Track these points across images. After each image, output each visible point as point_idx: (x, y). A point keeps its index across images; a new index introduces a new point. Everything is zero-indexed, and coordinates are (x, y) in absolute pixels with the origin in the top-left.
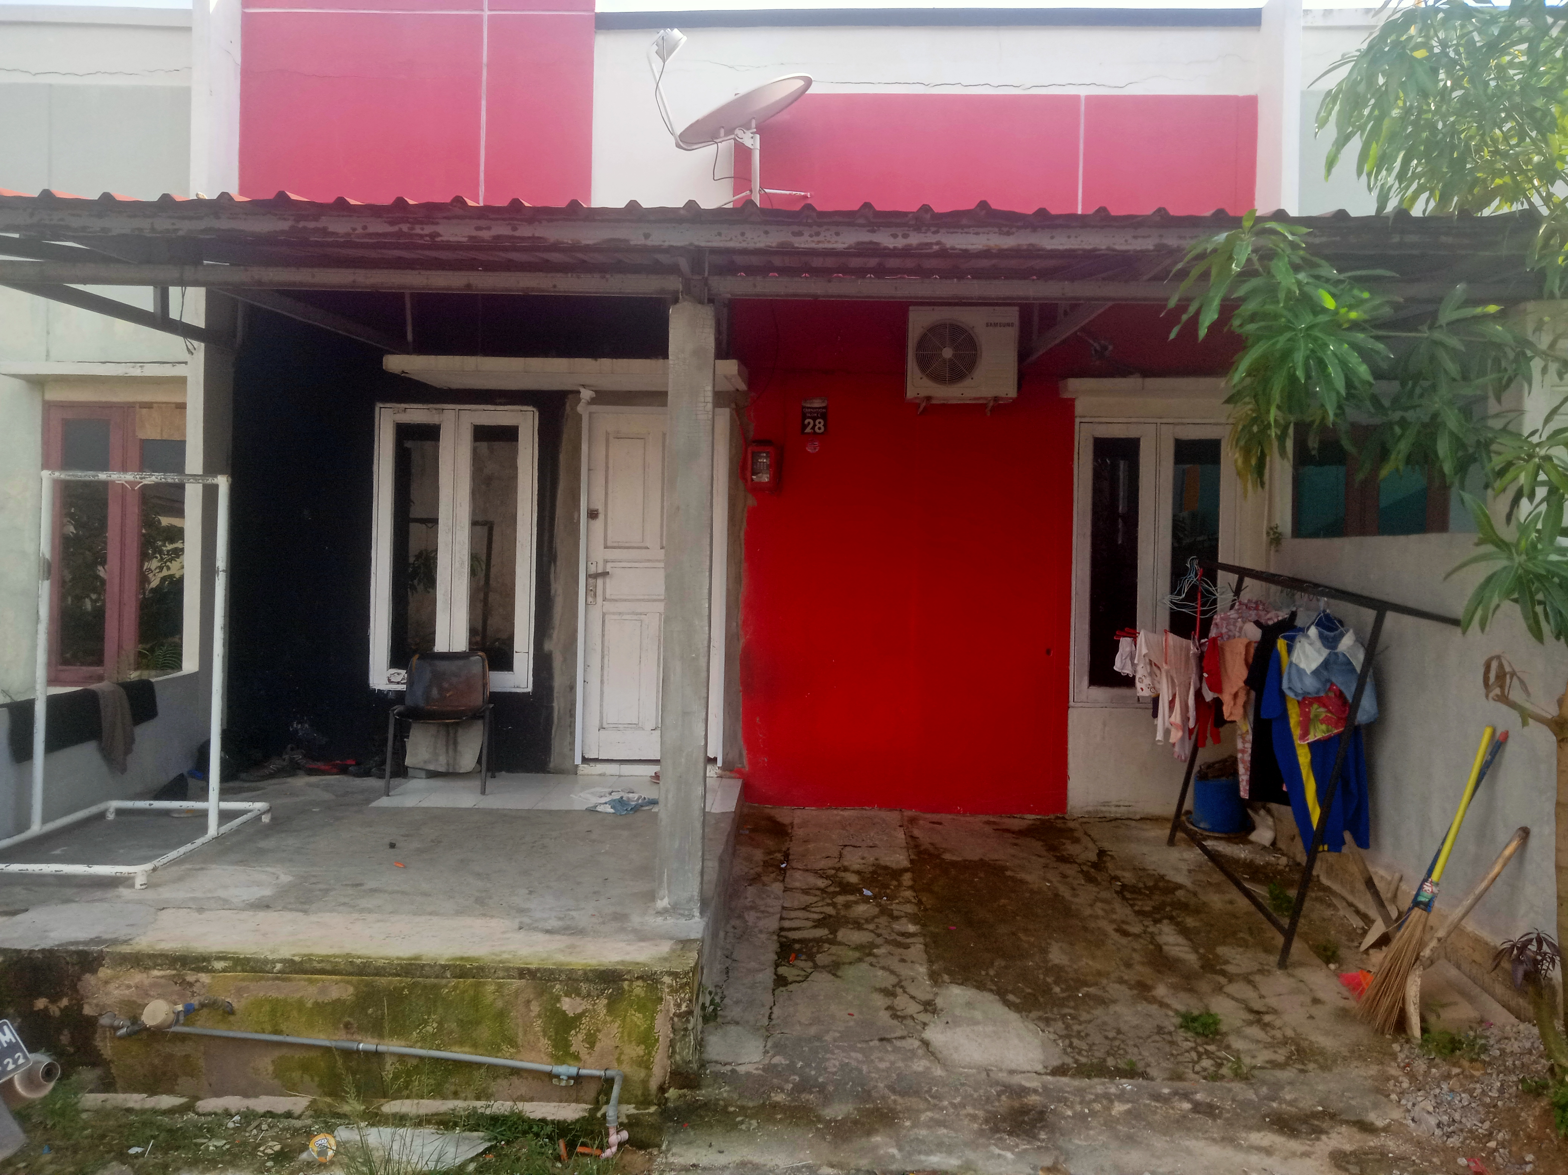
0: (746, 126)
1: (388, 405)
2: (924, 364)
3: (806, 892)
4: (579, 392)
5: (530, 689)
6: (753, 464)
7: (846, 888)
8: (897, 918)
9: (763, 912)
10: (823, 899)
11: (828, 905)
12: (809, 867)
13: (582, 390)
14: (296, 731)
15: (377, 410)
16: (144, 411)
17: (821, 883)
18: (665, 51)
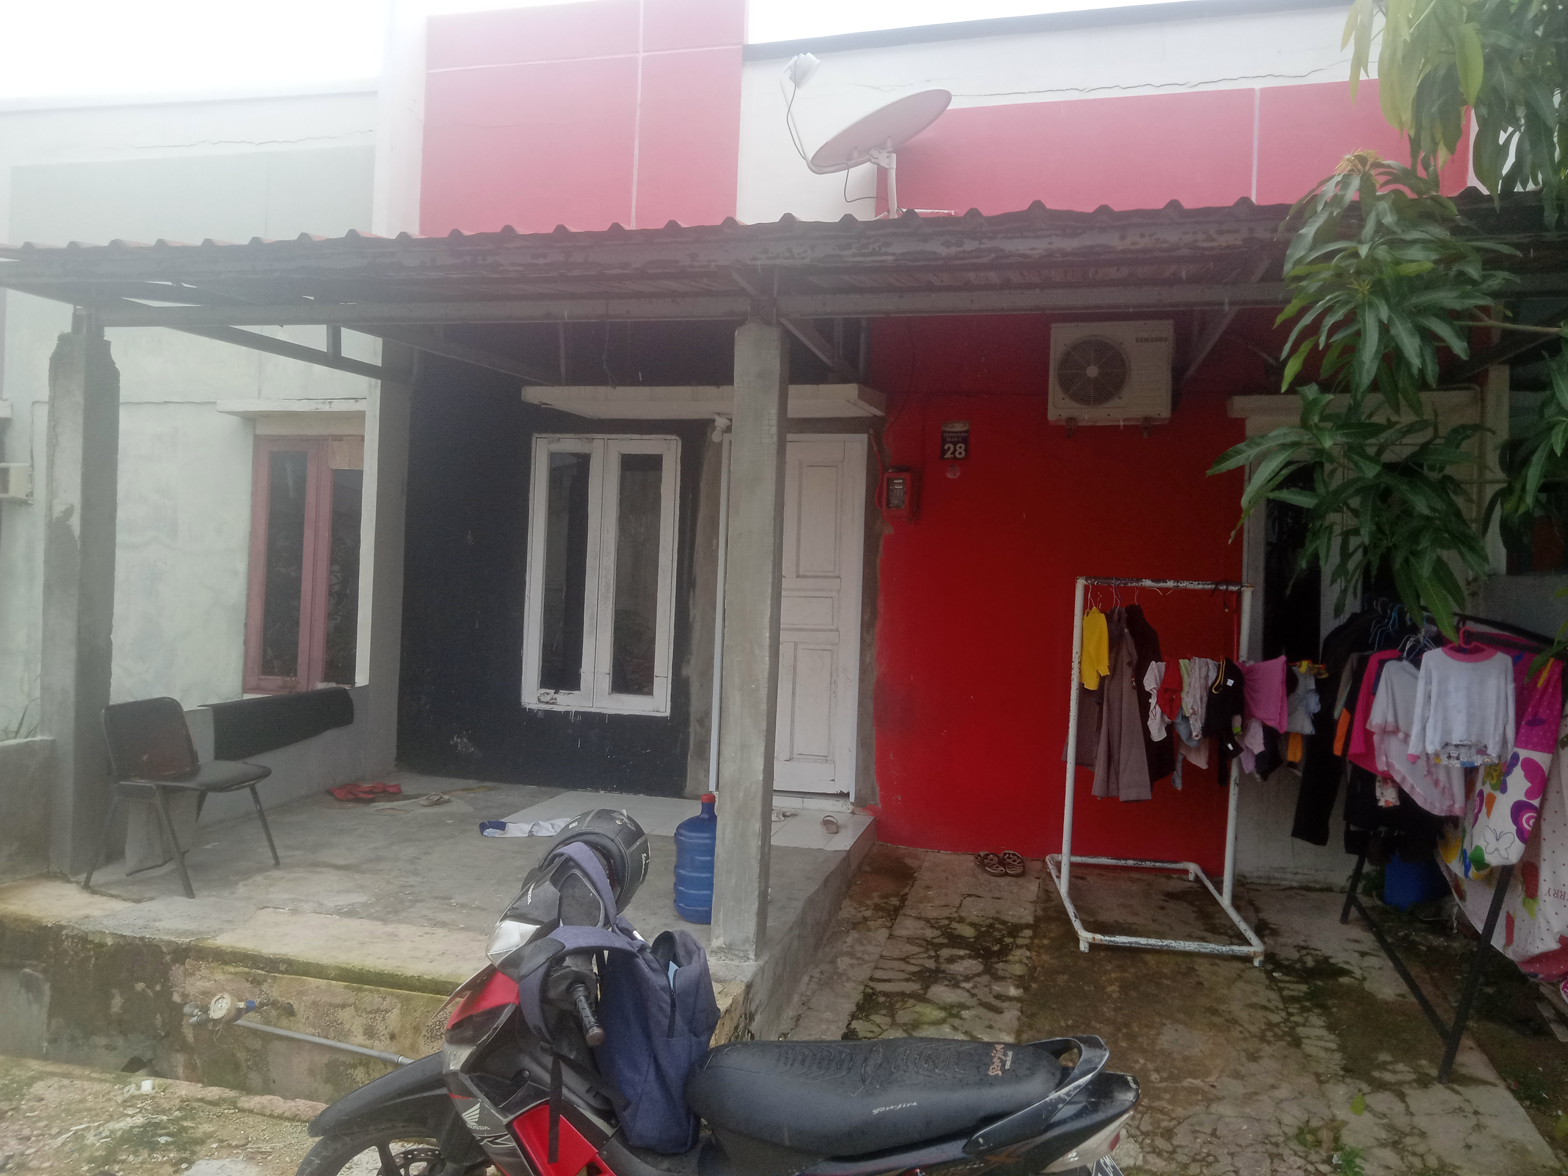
0: (881, 147)
1: (543, 435)
2: (1066, 383)
3: (910, 940)
4: (714, 421)
5: (668, 714)
6: (888, 489)
7: (955, 940)
8: (1003, 978)
9: (858, 959)
10: (927, 950)
11: (930, 957)
12: (923, 915)
13: (717, 418)
14: (456, 745)
15: (534, 439)
16: (336, 443)
17: (929, 933)
18: (798, 78)
